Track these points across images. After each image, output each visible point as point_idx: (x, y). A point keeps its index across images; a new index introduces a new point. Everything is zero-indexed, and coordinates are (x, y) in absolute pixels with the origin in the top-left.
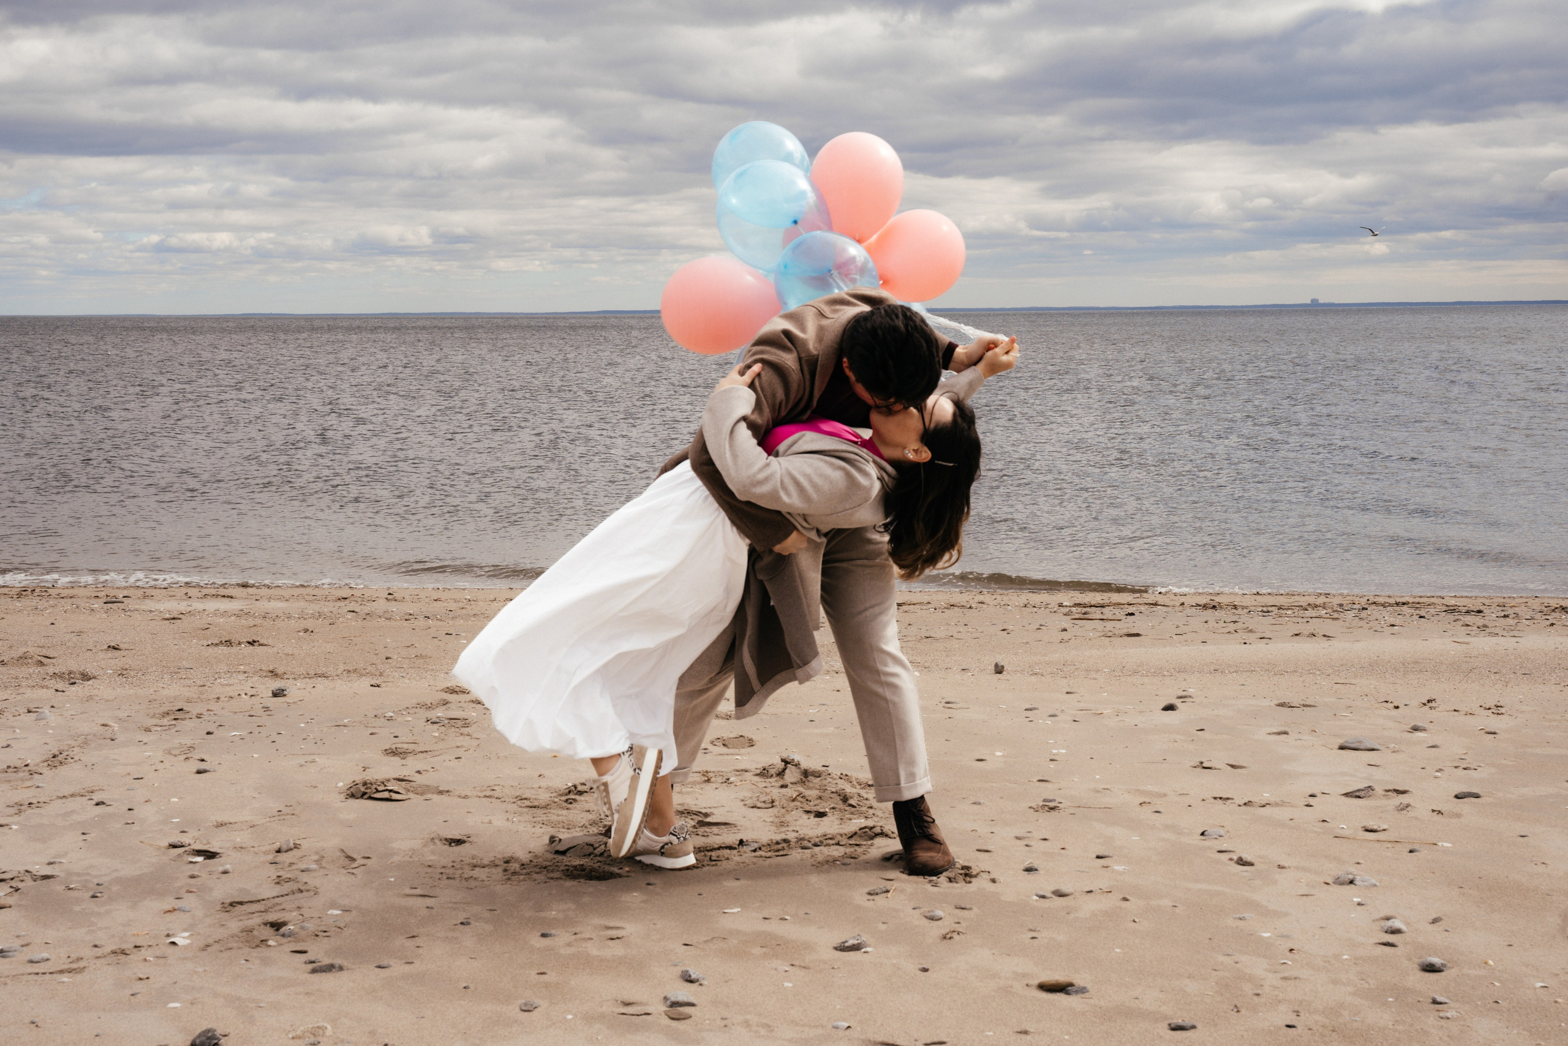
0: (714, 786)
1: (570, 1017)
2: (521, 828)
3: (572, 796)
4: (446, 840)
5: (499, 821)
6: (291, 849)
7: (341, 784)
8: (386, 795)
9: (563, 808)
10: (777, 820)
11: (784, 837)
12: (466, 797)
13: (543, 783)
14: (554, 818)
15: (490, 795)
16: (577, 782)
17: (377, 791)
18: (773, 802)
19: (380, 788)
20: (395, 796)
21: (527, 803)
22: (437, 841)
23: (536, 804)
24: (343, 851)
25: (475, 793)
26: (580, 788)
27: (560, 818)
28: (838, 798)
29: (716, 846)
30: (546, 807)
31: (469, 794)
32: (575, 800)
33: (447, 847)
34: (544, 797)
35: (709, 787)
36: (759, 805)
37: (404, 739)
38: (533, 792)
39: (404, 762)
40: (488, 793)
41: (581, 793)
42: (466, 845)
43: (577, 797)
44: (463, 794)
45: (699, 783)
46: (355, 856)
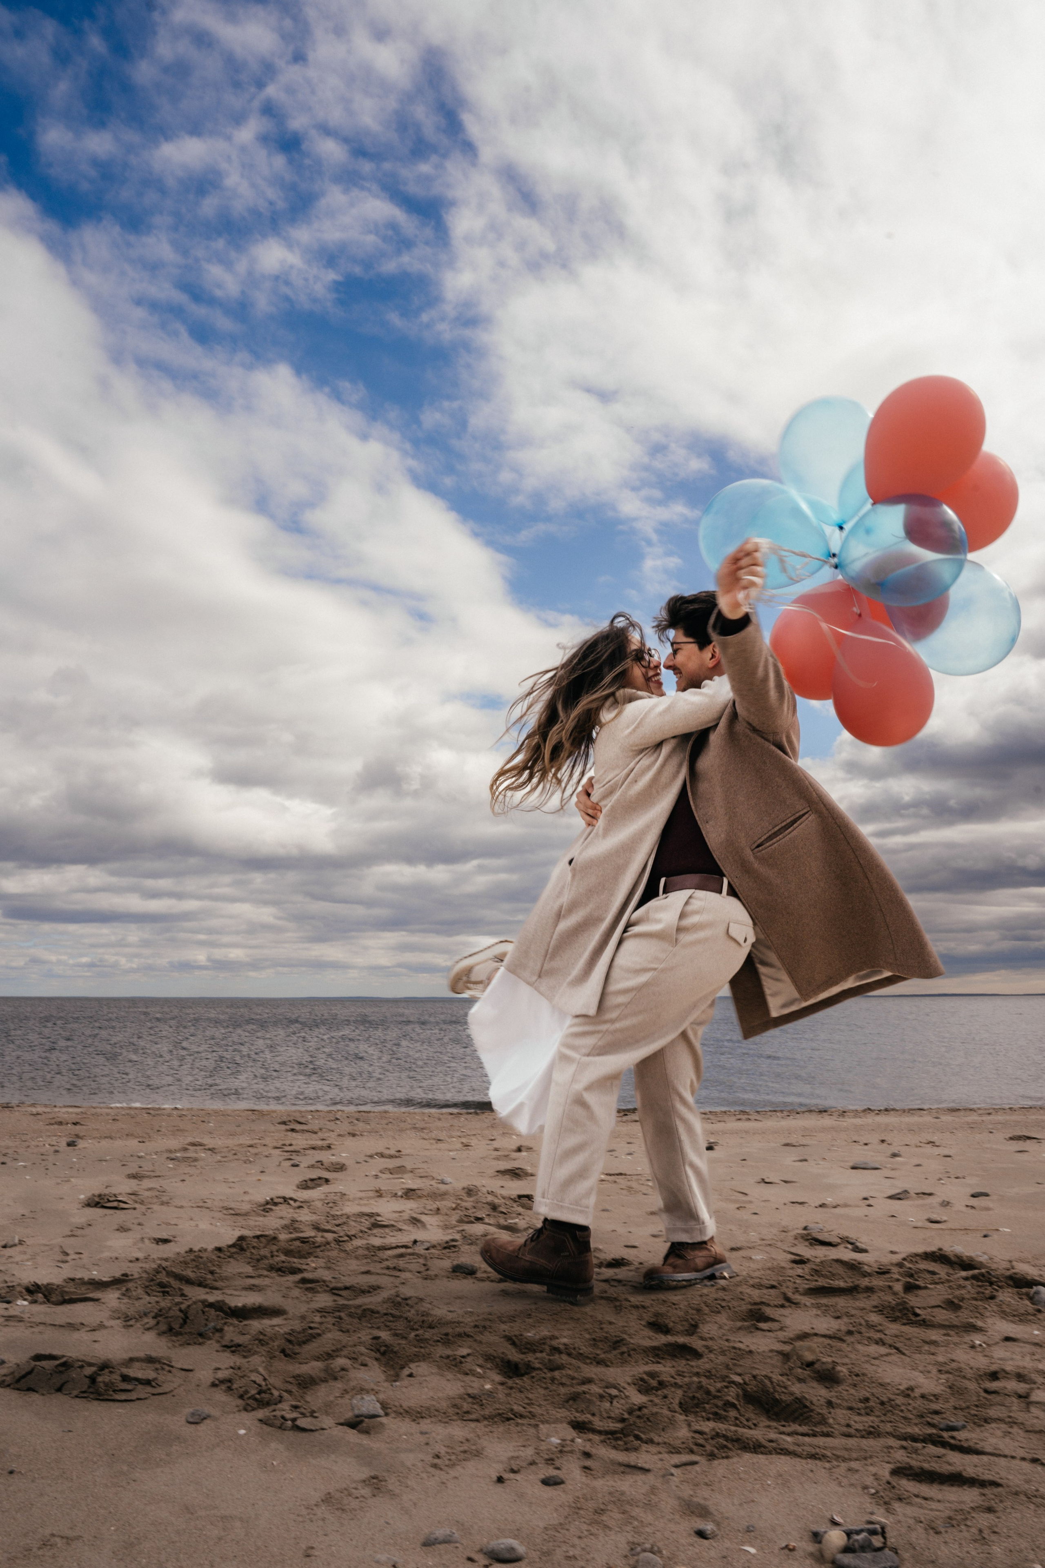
0: (385, 1199)
1: (242, 1432)
2: (222, 1231)
3: (269, 1206)
4: (155, 1239)
5: (204, 1226)
6: (15, 1245)
7: (82, 1197)
8: (115, 1204)
9: (260, 1215)
10: (441, 1224)
11: (452, 1237)
12: (182, 1207)
13: (246, 1198)
14: (252, 1223)
15: (202, 1205)
16: (274, 1196)
17: (109, 1201)
18: (438, 1209)
19: (111, 1199)
20: (122, 1205)
21: (233, 1212)
22: (146, 1241)
23: (238, 1212)
24: (61, 1247)
25: (190, 1204)
26: (276, 1200)
27: (257, 1223)
28: (489, 1207)
29: (394, 1245)
30: (246, 1214)
31: (184, 1204)
32: (271, 1209)
33: (154, 1246)
34: (246, 1207)
35: (381, 1200)
36: (426, 1212)
37: (146, 1169)
38: (238, 1204)
39: (140, 1183)
40: (201, 1204)
41: (276, 1204)
42: (172, 1244)
43: (273, 1208)
44: (180, 1204)
45: (373, 1198)
46: (69, 1252)
